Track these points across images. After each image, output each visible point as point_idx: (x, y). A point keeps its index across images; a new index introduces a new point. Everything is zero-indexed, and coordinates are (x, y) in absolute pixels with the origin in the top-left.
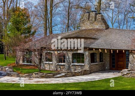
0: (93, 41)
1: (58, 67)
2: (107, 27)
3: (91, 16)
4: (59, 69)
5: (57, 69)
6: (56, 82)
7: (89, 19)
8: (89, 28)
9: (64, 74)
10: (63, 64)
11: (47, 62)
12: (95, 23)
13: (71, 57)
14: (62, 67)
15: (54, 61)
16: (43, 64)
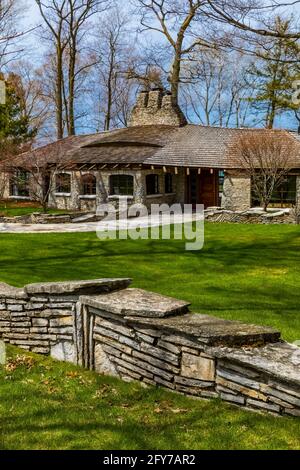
0: (151, 150)
1: (83, 202)
2: (183, 123)
3: (150, 98)
4: (85, 207)
5: (79, 208)
6: (74, 230)
7: (146, 104)
8: (148, 124)
9: (91, 216)
10: (92, 196)
11: (61, 194)
12: (159, 113)
13: (107, 182)
14: (89, 203)
15: (74, 192)
16: (52, 196)
